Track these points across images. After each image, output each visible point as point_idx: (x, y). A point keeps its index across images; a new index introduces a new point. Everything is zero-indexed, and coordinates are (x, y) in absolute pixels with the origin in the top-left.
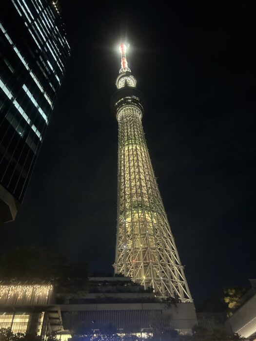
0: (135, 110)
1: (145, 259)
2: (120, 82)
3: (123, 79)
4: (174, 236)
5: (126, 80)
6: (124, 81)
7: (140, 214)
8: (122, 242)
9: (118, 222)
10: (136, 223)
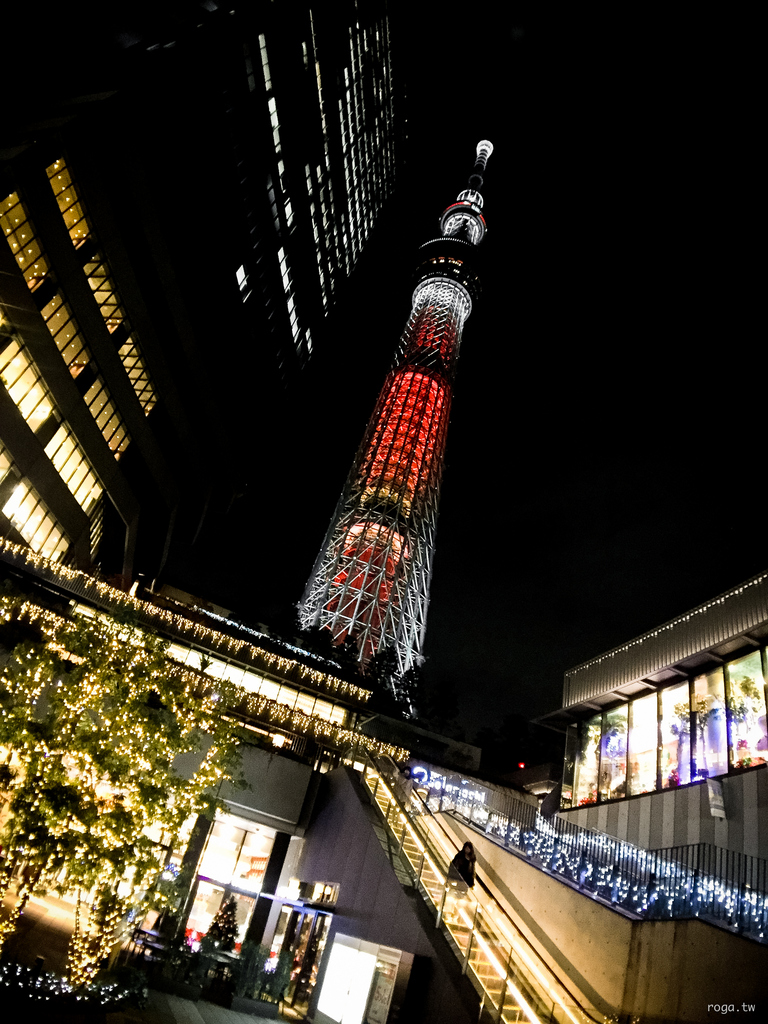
0: (460, 298)
1: (360, 619)
3: (459, 216)
4: (432, 596)
6: (462, 221)
7: (383, 529)
8: (328, 568)
9: (334, 526)
10: (366, 543)
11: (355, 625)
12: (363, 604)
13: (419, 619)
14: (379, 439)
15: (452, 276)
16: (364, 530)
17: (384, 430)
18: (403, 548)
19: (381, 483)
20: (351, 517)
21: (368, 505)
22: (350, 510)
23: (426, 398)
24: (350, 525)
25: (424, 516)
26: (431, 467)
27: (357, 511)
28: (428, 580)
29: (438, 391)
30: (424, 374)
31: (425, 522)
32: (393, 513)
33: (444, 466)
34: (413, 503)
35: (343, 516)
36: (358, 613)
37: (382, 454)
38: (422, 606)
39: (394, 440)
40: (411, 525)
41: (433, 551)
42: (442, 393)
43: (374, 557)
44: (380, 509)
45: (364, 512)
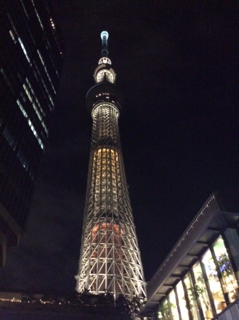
0: (113, 109)
2: (99, 74)
3: (101, 72)
6: (103, 74)
7: (108, 224)
8: (87, 252)
9: (85, 230)
10: (102, 234)
11: (108, 277)
12: (109, 264)
13: (138, 264)
14: (95, 183)
15: (106, 101)
16: (99, 228)
17: (95, 178)
18: (120, 230)
19: (101, 204)
20: (92, 223)
21: (98, 216)
22: (90, 220)
23: (110, 159)
24: (92, 228)
25: (125, 212)
26: (122, 189)
27: (94, 220)
28: (137, 242)
29: (115, 154)
30: (106, 148)
31: (127, 215)
32: (110, 216)
33: (128, 186)
34: (118, 208)
35: (87, 225)
36: (107, 270)
37: (98, 190)
38: (137, 256)
39: (101, 181)
40: (121, 218)
41: (134, 227)
42: (117, 154)
43: (107, 239)
44: (104, 215)
45: (97, 219)
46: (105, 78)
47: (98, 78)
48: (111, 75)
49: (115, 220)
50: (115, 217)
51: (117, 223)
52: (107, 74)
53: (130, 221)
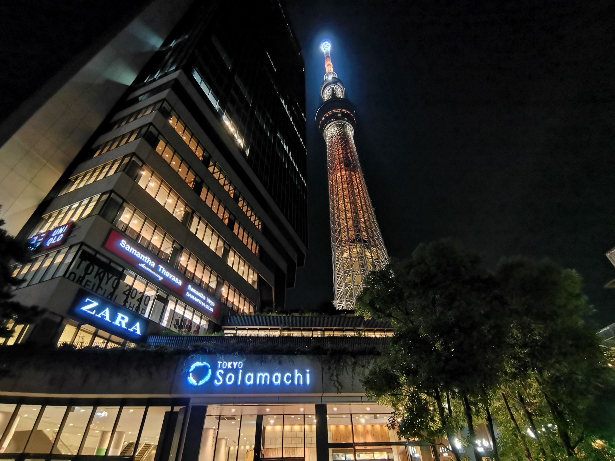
2: (326, 91)
3: (328, 88)
5: (333, 88)
6: (331, 89)
7: (358, 249)
8: (340, 278)
9: (335, 258)
10: (354, 259)
14: (338, 209)
15: (338, 118)
16: (350, 254)
17: (338, 204)
18: (371, 254)
19: (348, 229)
20: (341, 250)
21: (346, 241)
22: (338, 247)
23: (351, 181)
24: (342, 254)
25: (374, 235)
26: (367, 212)
27: (342, 246)
29: (355, 175)
31: (376, 239)
32: (360, 240)
34: (367, 232)
35: (337, 251)
39: (345, 206)
40: (371, 243)
42: (357, 176)
43: (360, 265)
45: (346, 245)
46: (334, 93)
47: (325, 96)
48: (339, 90)
49: (365, 245)
50: (365, 241)
51: (368, 248)
52: (335, 89)
53: (381, 244)
